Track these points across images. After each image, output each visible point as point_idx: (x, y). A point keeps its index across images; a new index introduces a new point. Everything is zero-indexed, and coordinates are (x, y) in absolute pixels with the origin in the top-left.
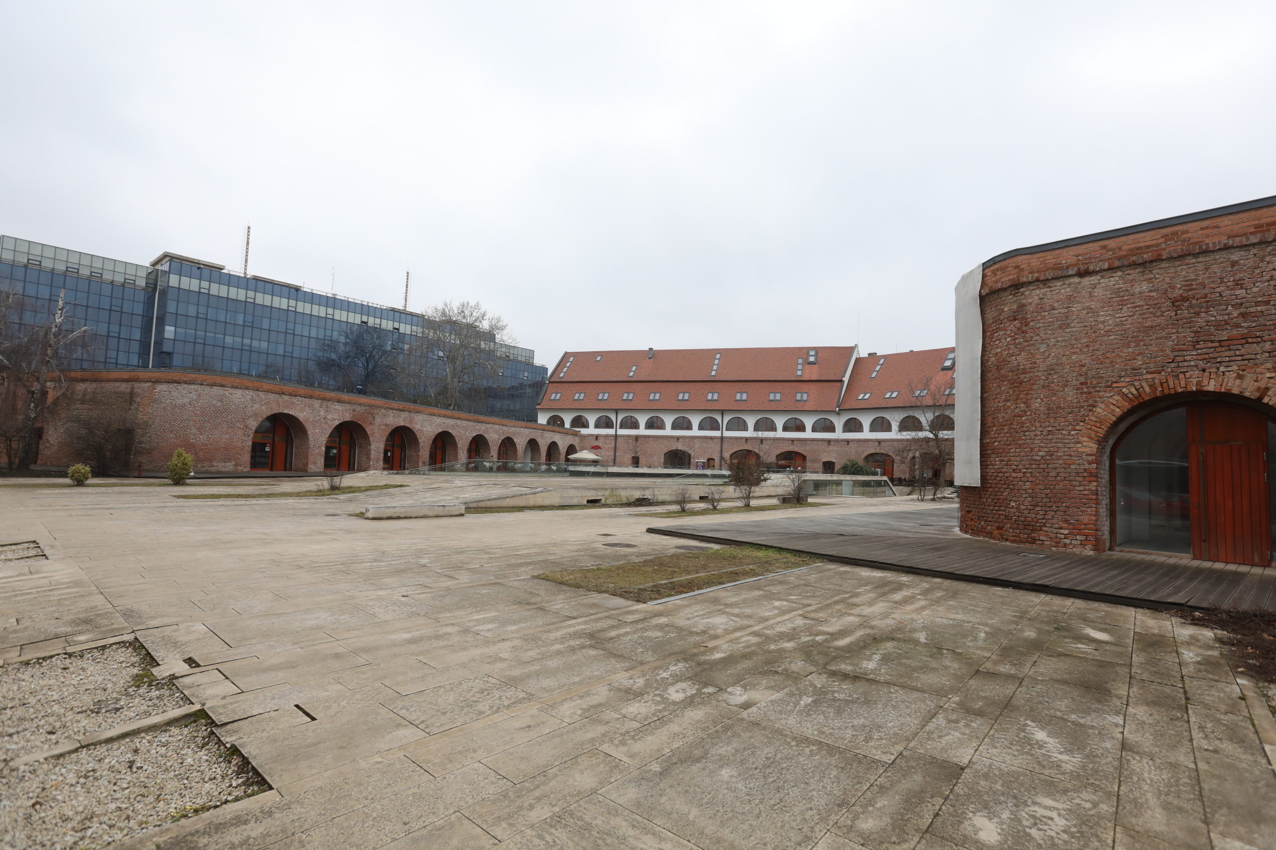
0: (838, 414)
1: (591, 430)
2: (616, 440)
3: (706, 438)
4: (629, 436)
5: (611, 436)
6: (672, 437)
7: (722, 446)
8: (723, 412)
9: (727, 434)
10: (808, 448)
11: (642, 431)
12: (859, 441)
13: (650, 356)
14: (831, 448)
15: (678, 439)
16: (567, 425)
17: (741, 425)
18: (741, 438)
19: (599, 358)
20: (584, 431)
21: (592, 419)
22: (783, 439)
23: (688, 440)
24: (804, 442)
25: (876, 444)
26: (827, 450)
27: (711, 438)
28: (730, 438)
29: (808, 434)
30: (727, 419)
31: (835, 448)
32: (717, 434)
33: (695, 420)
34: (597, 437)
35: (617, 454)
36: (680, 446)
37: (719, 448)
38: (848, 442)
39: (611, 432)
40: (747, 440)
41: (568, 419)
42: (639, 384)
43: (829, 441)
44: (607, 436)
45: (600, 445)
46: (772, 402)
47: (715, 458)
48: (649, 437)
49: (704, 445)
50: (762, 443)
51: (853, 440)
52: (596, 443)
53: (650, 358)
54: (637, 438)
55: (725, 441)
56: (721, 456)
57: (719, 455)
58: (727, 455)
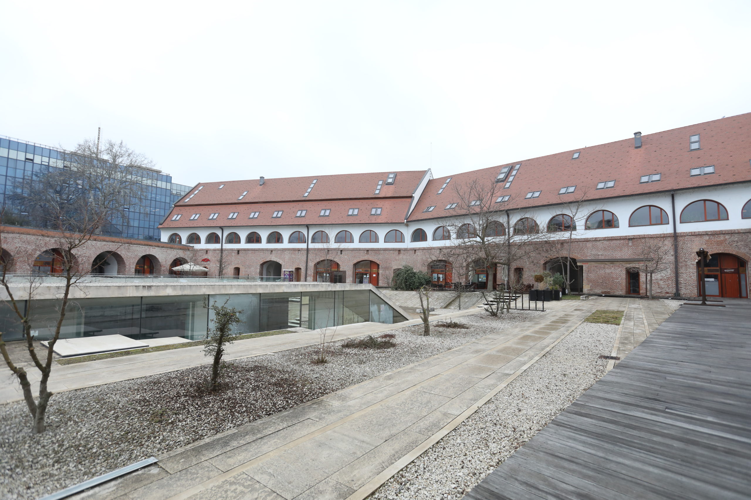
0: (407, 225)
1: (203, 245)
2: (222, 253)
3: (294, 250)
4: (232, 250)
5: (218, 250)
6: (267, 250)
7: (307, 257)
8: (309, 227)
9: (312, 246)
10: (381, 257)
11: (244, 245)
12: (424, 249)
13: (261, 183)
14: (401, 256)
15: (272, 251)
16: (184, 242)
17: (325, 239)
18: (324, 249)
19: (222, 187)
20: (197, 246)
21: (203, 235)
22: (359, 250)
23: (279, 252)
24: (377, 252)
25: (438, 251)
26: (397, 258)
27: (299, 250)
28: (315, 249)
29: (381, 245)
30: (312, 232)
31: (404, 257)
32: (303, 246)
33: (286, 234)
34: (207, 251)
35: (222, 268)
36: (274, 258)
37: (305, 259)
38: (415, 250)
39: (218, 246)
40: (328, 250)
41: (184, 236)
42: (245, 206)
43: (399, 251)
44: (215, 250)
45: (209, 258)
46: (351, 217)
48: (248, 250)
49: (293, 256)
50: (341, 253)
51: (419, 249)
52: (205, 257)
53: (261, 185)
54: (238, 251)
55: (310, 252)
56: (307, 266)
57: (305, 265)
58: (311, 264)
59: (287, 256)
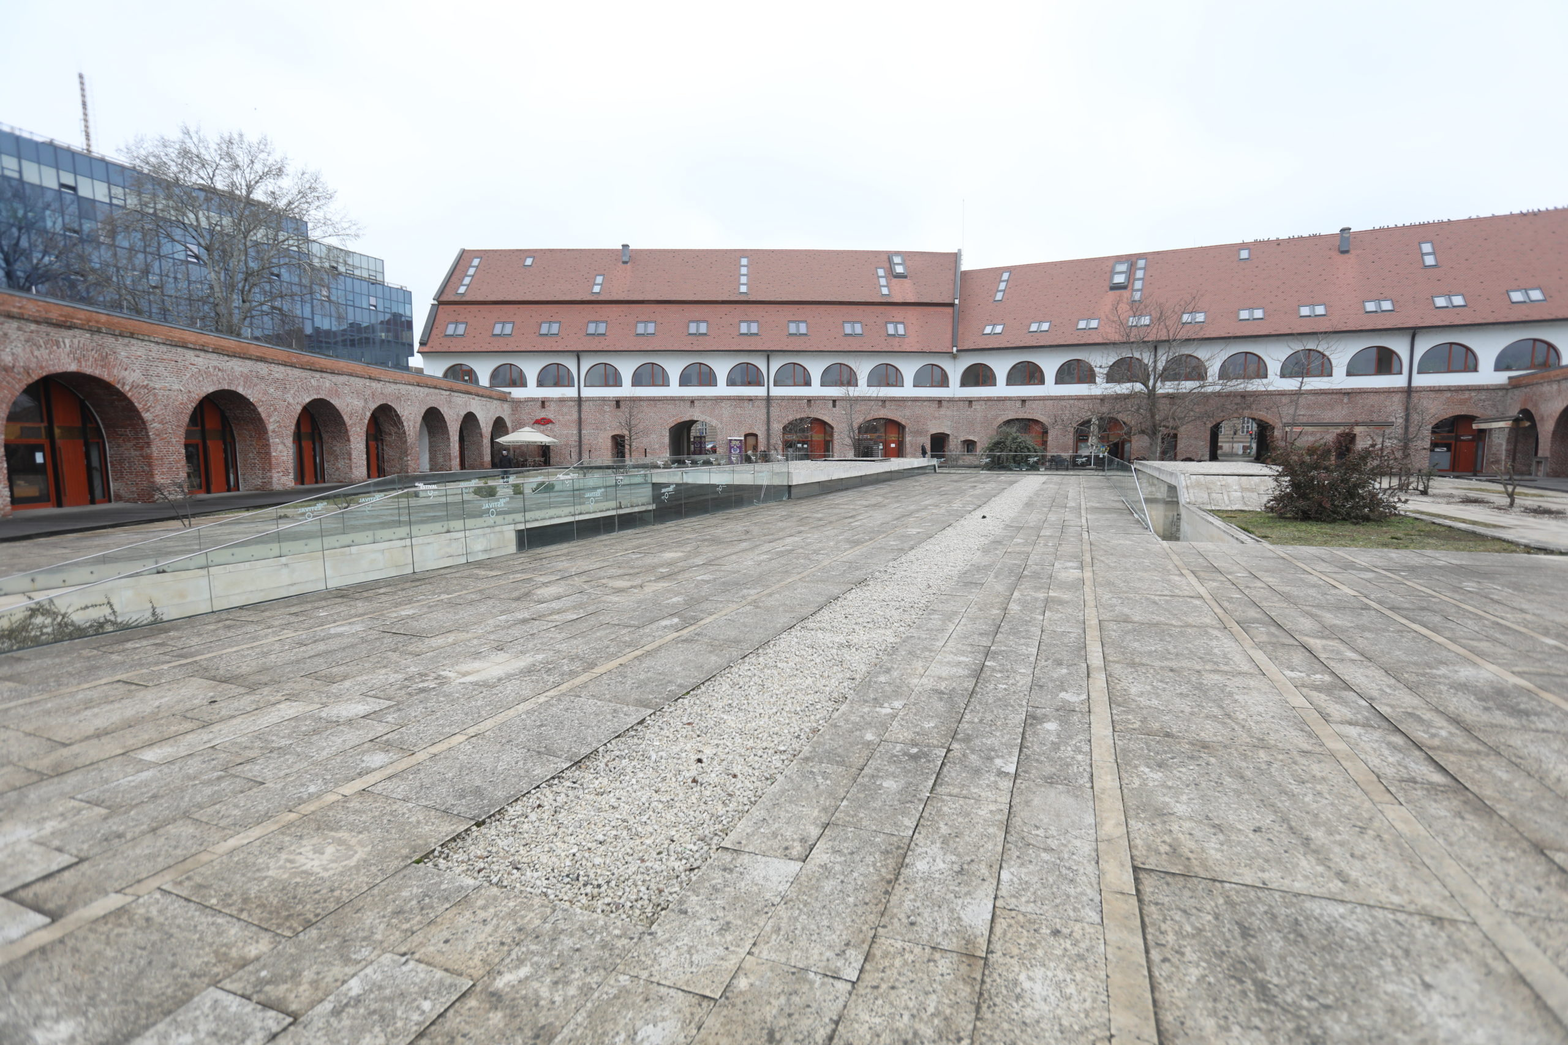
0: (954, 357)
1: (532, 391)
2: (580, 406)
3: (741, 399)
4: (604, 400)
5: (571, 399)
6: (682, 399)
7: (768, 413)
8: (768, 354)
9: (777, 392)
10: (908, 412)
11: (626, 390)
12: (989, 400)
13: (625, 259)
14: (943, 411)
15: (692, 402)
16: (484, 380)
17: (802, 378)
18: (800, 398)
19: (529, 261)
20: (517, 393)
21: (531, 369)
22: (869, 399)
23: (709, 403)
24: (901, 403)
25: (1018, 404)
26: (937, 415)
27: (750, 399)
28: (783, 398)
29: (908, 390)
30: (775, 366)
31: (949, 413)
32: (759, 391)
33: (722, 368)
34: (543, 403)
35: (583, 432)
36: (696, 415)
37: (764, 417)
38: (970, 402)
39: (570, 392)
40: (809, 400)
41: (484, 371)
42: (614, 307)
43: (940, 402)
44: (562, 400)
45: (551, 416)
46: (850, 338)
47: (759, 433)
48: (640, 399)
49: (739, 410)
50: (834, 406)
51: (979, 399)
52: (542, 414)
53: (625, 263)
54: (618, 402)
55: (774, 404)
56: (768, 430)
57: (764, 428)
58: (777, 427)
59: (726, 410)
